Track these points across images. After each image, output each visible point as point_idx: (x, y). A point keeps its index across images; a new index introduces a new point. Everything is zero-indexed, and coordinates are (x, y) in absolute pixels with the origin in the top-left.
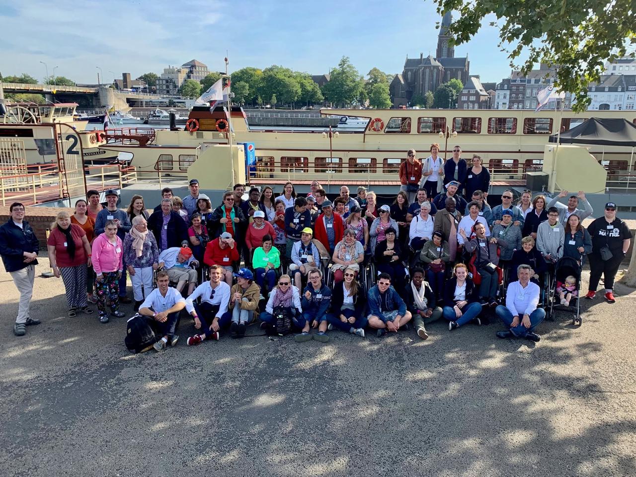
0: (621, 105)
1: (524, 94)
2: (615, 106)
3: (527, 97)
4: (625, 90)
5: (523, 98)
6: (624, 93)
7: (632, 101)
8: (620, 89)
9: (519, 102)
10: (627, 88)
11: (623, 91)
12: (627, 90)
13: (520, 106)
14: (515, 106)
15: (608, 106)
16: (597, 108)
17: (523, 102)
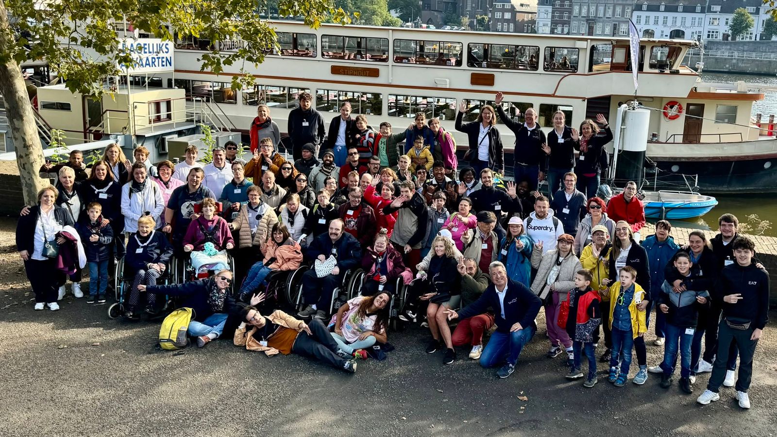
0: (700, 32)
1: (570, 12)
2: (693, 33)
3: (574, 16)
4: (706, 11)
5: (569, 17)
6: (704, 14)
7: (716, 27)
8: (698, 9)
9: (564, 23)
10: (709, 8)
11: (703, 11)
12: (709, 11)
13: (566, 30)
14: (559, 29)
15: (683, 33)
16: (666, 36)
17: (568, 23)
